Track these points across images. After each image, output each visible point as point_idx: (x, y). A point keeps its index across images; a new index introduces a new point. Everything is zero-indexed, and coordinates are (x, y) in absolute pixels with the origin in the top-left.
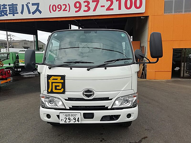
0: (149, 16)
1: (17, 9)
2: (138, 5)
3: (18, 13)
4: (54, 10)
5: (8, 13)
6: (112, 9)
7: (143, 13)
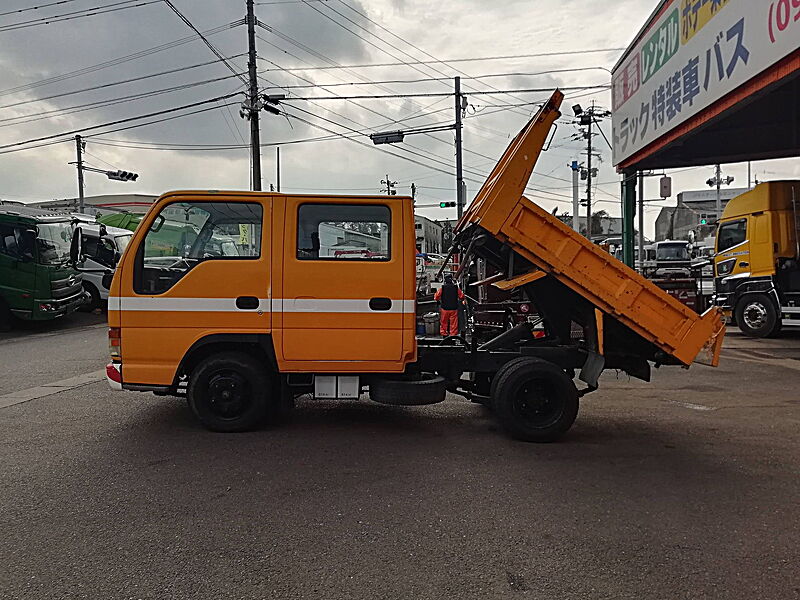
1: (696, 77)
3: (697, 91)
4: (783, 22)
5: (681, 102)
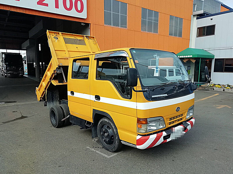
0: (90, 24)
2: (79, 9)
6: (47, 5)
7: (84, 19)
